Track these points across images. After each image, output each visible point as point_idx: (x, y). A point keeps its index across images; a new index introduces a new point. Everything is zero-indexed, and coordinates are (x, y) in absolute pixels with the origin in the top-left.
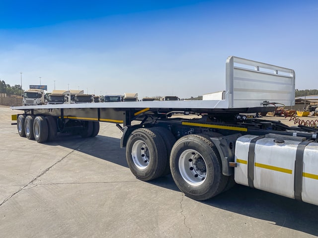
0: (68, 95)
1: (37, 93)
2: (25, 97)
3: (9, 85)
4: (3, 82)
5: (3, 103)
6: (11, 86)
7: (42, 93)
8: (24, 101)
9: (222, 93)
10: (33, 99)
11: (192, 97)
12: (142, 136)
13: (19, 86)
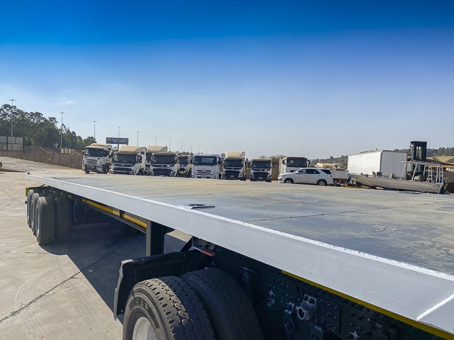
0: (143, 153)
1: (102, 150)
2: (86, 155)
3: (80, 138)
4: (74, 133)
5: (61, 162)
6: (83, 139)
7: (109, 149)
8: (85, 160)
9: (379, 154)
10: (96, 158)
11: (332, 157)
12: (150, 311)
13: (92, 138)
